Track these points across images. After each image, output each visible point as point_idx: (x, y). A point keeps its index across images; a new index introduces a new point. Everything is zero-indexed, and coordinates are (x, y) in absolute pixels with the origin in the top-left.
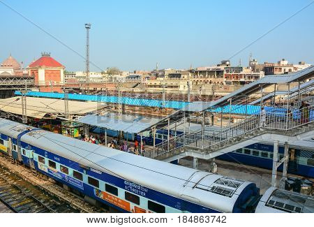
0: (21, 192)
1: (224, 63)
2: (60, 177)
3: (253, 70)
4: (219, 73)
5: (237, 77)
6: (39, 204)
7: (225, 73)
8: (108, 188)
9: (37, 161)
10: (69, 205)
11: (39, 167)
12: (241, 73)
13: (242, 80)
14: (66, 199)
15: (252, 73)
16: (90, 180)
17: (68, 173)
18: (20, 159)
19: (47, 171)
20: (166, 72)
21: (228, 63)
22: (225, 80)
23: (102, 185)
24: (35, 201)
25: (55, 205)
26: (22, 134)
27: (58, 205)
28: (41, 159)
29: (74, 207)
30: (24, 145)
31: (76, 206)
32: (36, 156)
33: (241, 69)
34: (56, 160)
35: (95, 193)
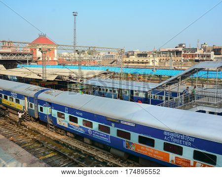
0: (43, 146)
1: (181, 45)
2: (81, 131)
3: (205, 51)
4: (178, 53)
5: (193, 56)
6: (65, 157)
7: (183, 53)
8: (142, 140)
9: (56, 116)
10: (93, 157)
11: (58, 123)
12: (196, 53)
13: (197, 58)
14: (90, 151)
15: (205, 53)
16: (120, 133)
17: (92, 127)
18: (37, 117)
19: (66, 126)
20: (135, 52)
21: (184, 46)
22: (183, 58)
23: (135, 137)
24: (60, 154)
25: (80, 158)
26: (38, 93)
27: (83, 158)
28: (60, 115)
29: (99, 160)
30: (42, 102)
31: (102, 159)
32: (55, 113)
33: (196, 50)
34: (77, 115)
35: (125, 146)
